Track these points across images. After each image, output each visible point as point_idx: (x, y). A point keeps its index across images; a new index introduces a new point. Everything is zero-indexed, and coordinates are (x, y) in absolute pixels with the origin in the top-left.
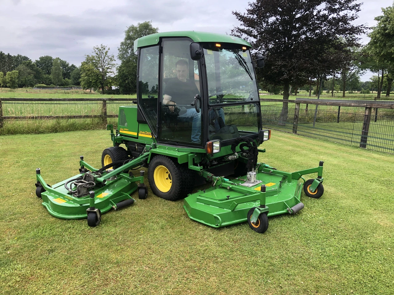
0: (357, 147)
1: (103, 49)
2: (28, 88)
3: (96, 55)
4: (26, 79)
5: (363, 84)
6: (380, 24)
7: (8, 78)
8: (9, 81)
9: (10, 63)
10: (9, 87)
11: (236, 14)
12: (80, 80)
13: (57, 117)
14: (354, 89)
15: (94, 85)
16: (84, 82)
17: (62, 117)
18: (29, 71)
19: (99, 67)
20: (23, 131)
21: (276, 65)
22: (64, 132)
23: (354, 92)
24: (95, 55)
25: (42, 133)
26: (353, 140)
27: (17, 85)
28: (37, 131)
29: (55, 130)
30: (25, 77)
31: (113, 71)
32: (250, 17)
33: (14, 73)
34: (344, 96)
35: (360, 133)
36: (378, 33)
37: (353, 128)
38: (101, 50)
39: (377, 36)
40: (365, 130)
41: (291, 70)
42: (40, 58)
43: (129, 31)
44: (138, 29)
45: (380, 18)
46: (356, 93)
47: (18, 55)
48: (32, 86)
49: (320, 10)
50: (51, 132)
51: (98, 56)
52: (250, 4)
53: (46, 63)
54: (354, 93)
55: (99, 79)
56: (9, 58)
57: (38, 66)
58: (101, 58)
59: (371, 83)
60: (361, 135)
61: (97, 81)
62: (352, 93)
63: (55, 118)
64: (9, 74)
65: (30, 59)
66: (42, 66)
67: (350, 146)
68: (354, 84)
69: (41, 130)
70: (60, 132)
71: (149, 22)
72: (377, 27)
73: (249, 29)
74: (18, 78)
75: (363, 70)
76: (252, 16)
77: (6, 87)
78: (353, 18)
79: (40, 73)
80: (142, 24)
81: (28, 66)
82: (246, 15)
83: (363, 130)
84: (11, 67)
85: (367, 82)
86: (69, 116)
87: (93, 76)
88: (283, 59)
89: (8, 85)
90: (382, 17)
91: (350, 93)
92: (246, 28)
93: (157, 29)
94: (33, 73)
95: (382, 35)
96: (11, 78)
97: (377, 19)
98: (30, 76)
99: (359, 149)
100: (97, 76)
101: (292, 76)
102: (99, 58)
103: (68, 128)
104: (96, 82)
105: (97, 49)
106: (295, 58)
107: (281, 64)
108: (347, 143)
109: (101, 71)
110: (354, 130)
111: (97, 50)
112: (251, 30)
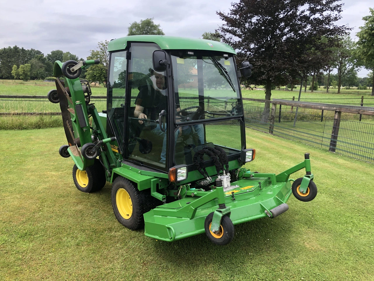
0: (326, 151)
1: (107, 44)
2: (40, 80)
3: (101, 50)
4: (38, 72)
5: (362, 80)
6: (367, 24)
7: (21, 71)
8: (22, 74)
9: (24, 57)
10: (22, 79)
11: (221, 14)
12: (86, 73)
13: (41, 114)
14: (352, 85)
15: (98, 78)
16: (89, 76)
17: (46, 114)
18: (40, 64)
19: (103, 62)
20: (8, 127)
21: (256, 65)
22: (47, 128)
23: (351, 87)
24: (99, 50)
25: (26, 129)
26: (323, 143)
27: (29, 78)
28: (20, 127)
29: (38, 126)
30: (36, 70)
31: (117, 66)
32: (233, 17)
33: (26, 66)
34: (339, 92)
35: (330, 137)
36: (366, 33)
37: (324, 131)
38: (105, 45)
39: (364, 36)
40: (334, 134)
41: (270, 70)
42: (51, 52)
43: (131, 28)
44: (140, 26)
45: (368, 18)
46: (353, 89)
47: (32, 49)
48: (43, 78)
49: (304, 11)
50: (34, 128)
51: (102, 51)
52: (233, 4)
53: (57, 57)
54: (351, 89)
55: (103, 73)
56: (23, 52)
57: (49, 59)
58: (105, 53)
59: (368, 79)
60: (330, 138)
61: (101, 75)
62: (349, 89)
63: (38, 114)
64: (22, 67)
65: (42, 53)
66: (53, 60)
67: (320, 149)
68: (352, 80)
69: (24, 126)
70: (43, 128)
71: (151, 19)
72: (364, 27)
73: (233, 29)
74: (31, 70)
75: (358, 67)
76: (235, 17)
77: (19, 79)
78: (337, 19)
79: (51, 66)
80: (144, 21)
81: (40, 60)
82: (229, 16)
83: (332, 133)
84: (25, 60)
85: (365, 79)
86: (52, 113)
87: (97, 70)
88: (264, 60)
89: (21, 77)
90: (370, 17)
91: (347, 89)
92: (230, 28)
93: (159, 26)
94: (44, 67)
95: (370, 35)
96: (24, 71)
97: (365, 19)
98: (41, 69)
99: (327, 153)
100: (101, 70)
101: (271, 76)
102: (104, 53)
103: (51, 124)
104: (99, 76)
105: (102, 44)
106: (275, 59)
107: (260, 65)
108: (318, 146)
109: (105, 65)
110: (324, 134)
111: (101, 46)
112: (235, 29)
